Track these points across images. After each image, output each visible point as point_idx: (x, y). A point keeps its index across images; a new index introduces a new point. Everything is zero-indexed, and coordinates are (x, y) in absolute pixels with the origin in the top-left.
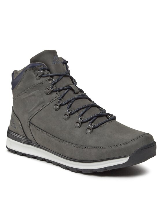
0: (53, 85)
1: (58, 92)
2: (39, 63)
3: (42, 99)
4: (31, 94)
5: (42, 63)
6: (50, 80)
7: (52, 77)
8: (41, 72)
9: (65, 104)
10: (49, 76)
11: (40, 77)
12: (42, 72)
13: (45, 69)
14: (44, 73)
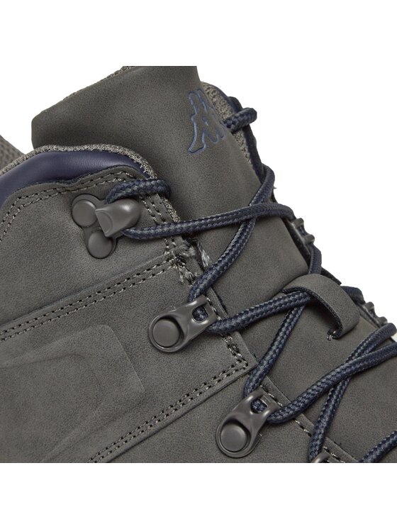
0: (204, 292)
1: (237, 334)
2: (101, 147)
3: (135, 384)
4: (58, 345)
5: (119, 150)
6: (182, 260)
7: (192, 237)
8: (124, 214)
9: (292, 418)
10: (171, 236)
11: (114, 240)
12: (127, 207)
13: (145, 188)
14: (140, 217)
